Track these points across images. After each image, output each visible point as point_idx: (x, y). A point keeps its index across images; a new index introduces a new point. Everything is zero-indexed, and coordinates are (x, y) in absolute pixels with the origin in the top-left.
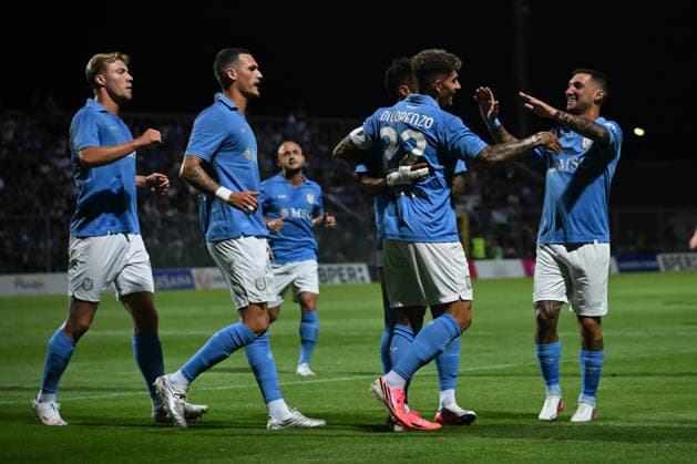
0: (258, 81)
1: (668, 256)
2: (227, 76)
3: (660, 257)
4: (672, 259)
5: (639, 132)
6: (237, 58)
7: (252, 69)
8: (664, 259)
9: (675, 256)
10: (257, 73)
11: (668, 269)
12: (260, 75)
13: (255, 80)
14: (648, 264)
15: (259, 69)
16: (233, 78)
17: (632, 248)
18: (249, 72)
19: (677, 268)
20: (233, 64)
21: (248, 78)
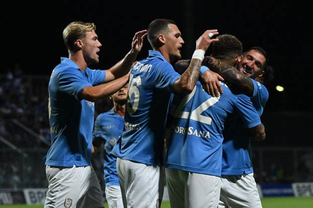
0: (180, 45)
1: (301, 185)
2: (158, 39)
3: (294, 186)
4: (304, 187)
5: (280, 89)
6: (167, 26)
7: (177, 36)
8: (298, 187)
9: (306, 184)
10: (181, 40)
11: (300, 195)
12: (182, 41)
13: (178, 45)
14: (286, 191)
15: (181, 37)
16: (163, 42)
17: (274, 178)
18: (175, 38)
19: (308, 194)
20: (163, 31)
21: (174, 43)
